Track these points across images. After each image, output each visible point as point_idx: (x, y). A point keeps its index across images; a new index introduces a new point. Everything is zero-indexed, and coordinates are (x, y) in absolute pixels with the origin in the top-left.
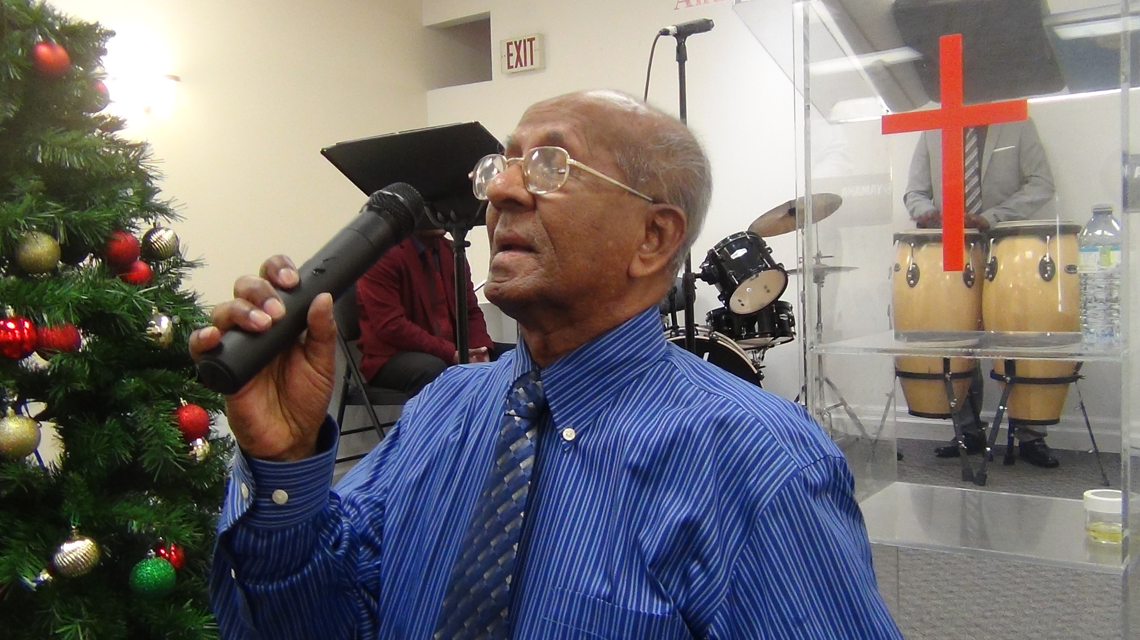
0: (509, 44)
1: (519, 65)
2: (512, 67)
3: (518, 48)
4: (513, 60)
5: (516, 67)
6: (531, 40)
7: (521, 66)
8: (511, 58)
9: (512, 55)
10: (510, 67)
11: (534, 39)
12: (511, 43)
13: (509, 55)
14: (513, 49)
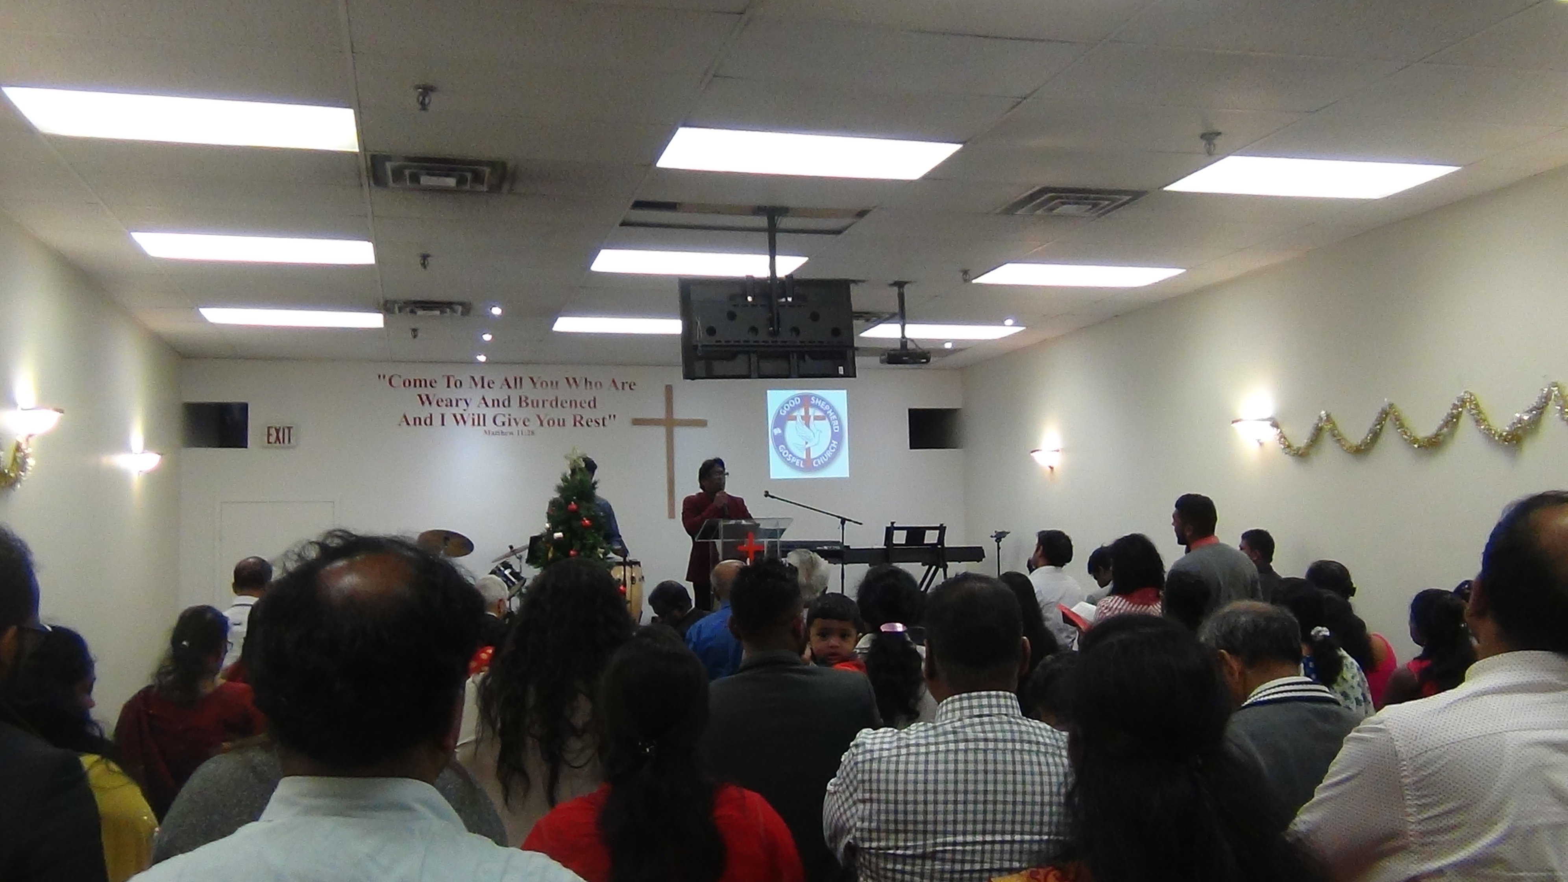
0: (269, 428)
1: (278, 442)
2: (271, 443)
3: (277, 431)
4: (272, 439)
5: (275, 442)
6: (289, 428)
7: (280, 443)
8: (270, 437)
9: (271, 435)
10: (269, 442)
11: (292, 427)
12: (272, 427)
13: (269, 435)
14: (273, 432)
